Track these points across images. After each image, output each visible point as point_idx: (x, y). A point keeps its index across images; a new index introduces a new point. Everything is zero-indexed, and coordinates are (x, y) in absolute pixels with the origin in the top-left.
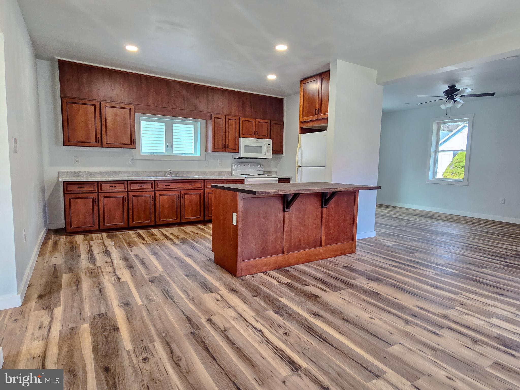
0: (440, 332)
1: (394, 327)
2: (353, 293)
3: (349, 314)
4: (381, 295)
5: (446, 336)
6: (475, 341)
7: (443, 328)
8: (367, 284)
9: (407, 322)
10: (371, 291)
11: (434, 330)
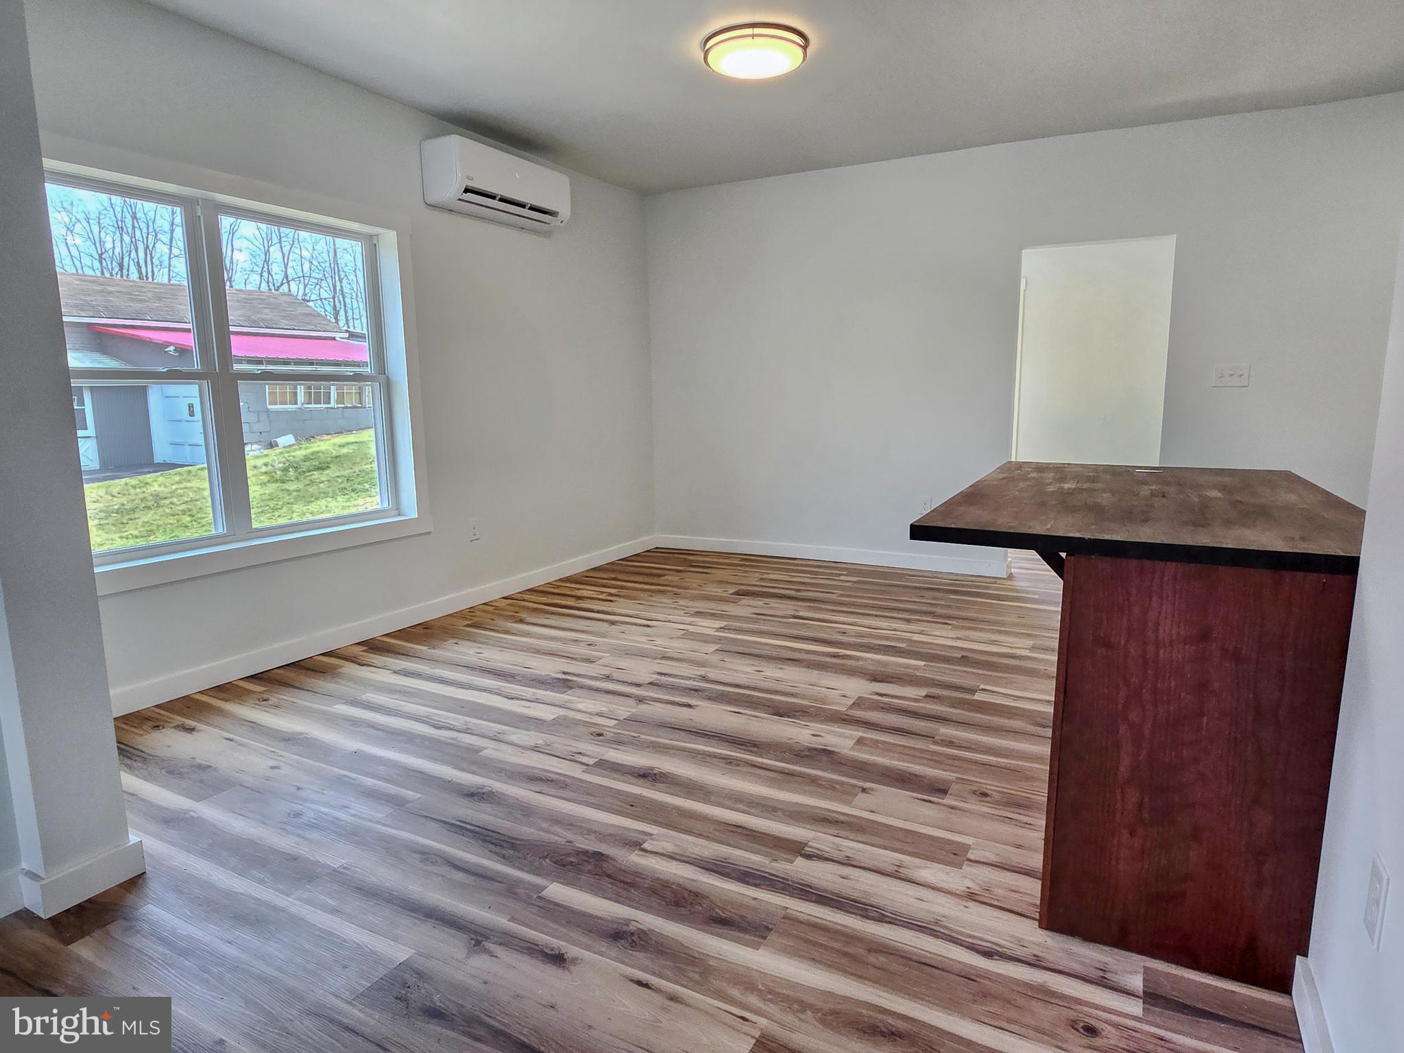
0: (655, 678)
1: (723, 668)
2: (824, 704)
3: (796, 669)
4: (770, 714)
5: (647, 675)
6: (608, 678)
7: (649, 683)
8: (818, 733)
9: (704, 679)
10: (794, 717)
11: (663, 678)
